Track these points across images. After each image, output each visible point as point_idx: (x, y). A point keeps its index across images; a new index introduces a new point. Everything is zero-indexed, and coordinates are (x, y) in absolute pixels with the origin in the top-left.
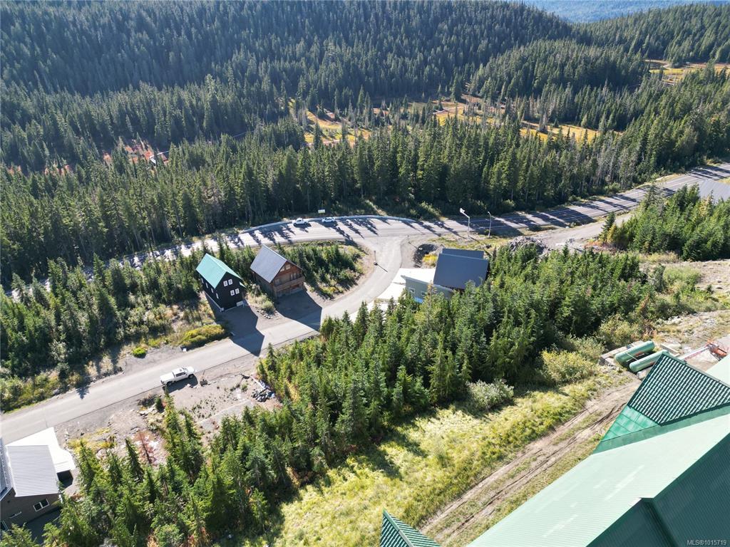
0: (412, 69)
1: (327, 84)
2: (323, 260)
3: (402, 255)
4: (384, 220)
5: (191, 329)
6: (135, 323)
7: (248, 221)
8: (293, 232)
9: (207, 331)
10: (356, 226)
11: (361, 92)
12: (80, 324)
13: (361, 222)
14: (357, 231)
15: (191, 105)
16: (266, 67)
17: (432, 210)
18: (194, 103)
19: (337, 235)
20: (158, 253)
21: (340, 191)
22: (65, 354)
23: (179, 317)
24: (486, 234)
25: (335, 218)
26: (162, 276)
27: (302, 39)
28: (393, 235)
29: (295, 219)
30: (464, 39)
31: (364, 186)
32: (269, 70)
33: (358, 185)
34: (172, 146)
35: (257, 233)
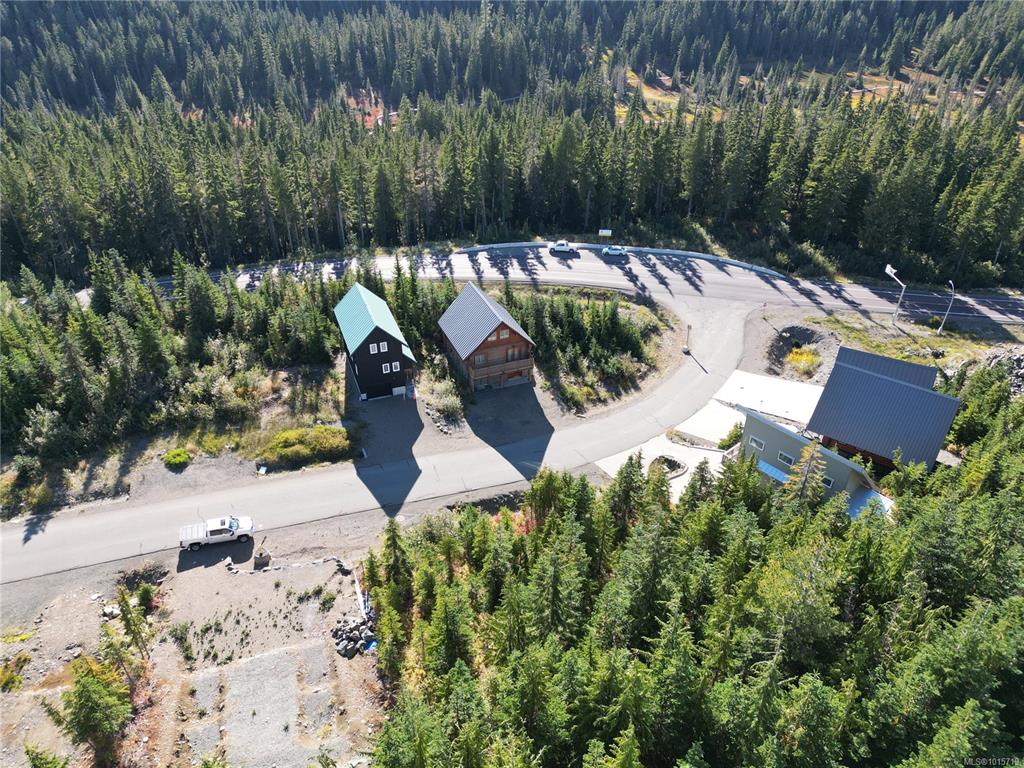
0: (820, 16)
1: (669, 29)
2: (581, 328)
3: (744, 341)
4: (721, 266)
5: (290, 428)
6: (193, 396)
7: (474, 233)
8: (543, 265)
9: (317, 438)
10: (663, 270)
11: (725, 46)
13: (676, 264)
14: (663, 281)
15: (453, 44)
17: (821, 259)
18: (458, 41)
19: (623, 282)
20: (312, 266)
21: (649, 200)
22: (47, 435)
23: (280, 397)
24: (935, 325)
25: (627, 248)
26: (279, 311)
28: (734, 298)
29: (555, 241)
31: (695, 197)
33: (684, 194)
35: (483, 258)
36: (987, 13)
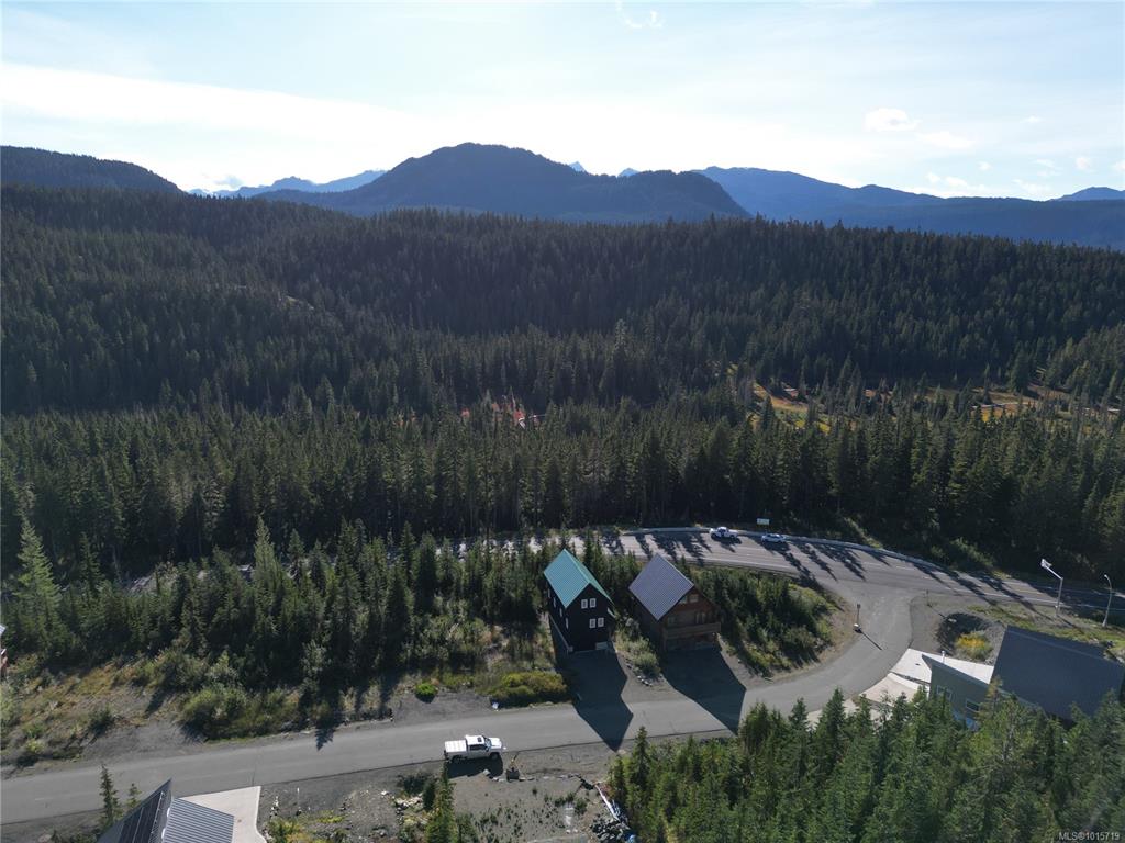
0: (937, 338)
1: (790, 348)
2: (757, 602)
3: (913, 625)
4: (878, 556)
5: (514, 672)
6: (431, 640)
7: (638, 519)
8: (707, 548)
9: (538, 681)
10: (823, 557)
11: (847, 363)
12: (354, 623)
13: (834, 553)
14: (824, 566)
15: (589, 359)
16: (702, 319)
17: (976, 554)
18: (593, 356)
19: (787, 566)
20: (495, 543)
21: (799, 495)
22: (321, 665)
23: (500, 646)
24: (1099, 620)
25: (785, 536)
26: (491, 574)
27: (762, 285)
28: (895, 585)
29: (716, 527)
30: (1038, 300)
31: (844, 494)
32: (705, 323)
33: (833, 491)
34: (552, 406)
35: (649, 539)
36: (1107, 338)
